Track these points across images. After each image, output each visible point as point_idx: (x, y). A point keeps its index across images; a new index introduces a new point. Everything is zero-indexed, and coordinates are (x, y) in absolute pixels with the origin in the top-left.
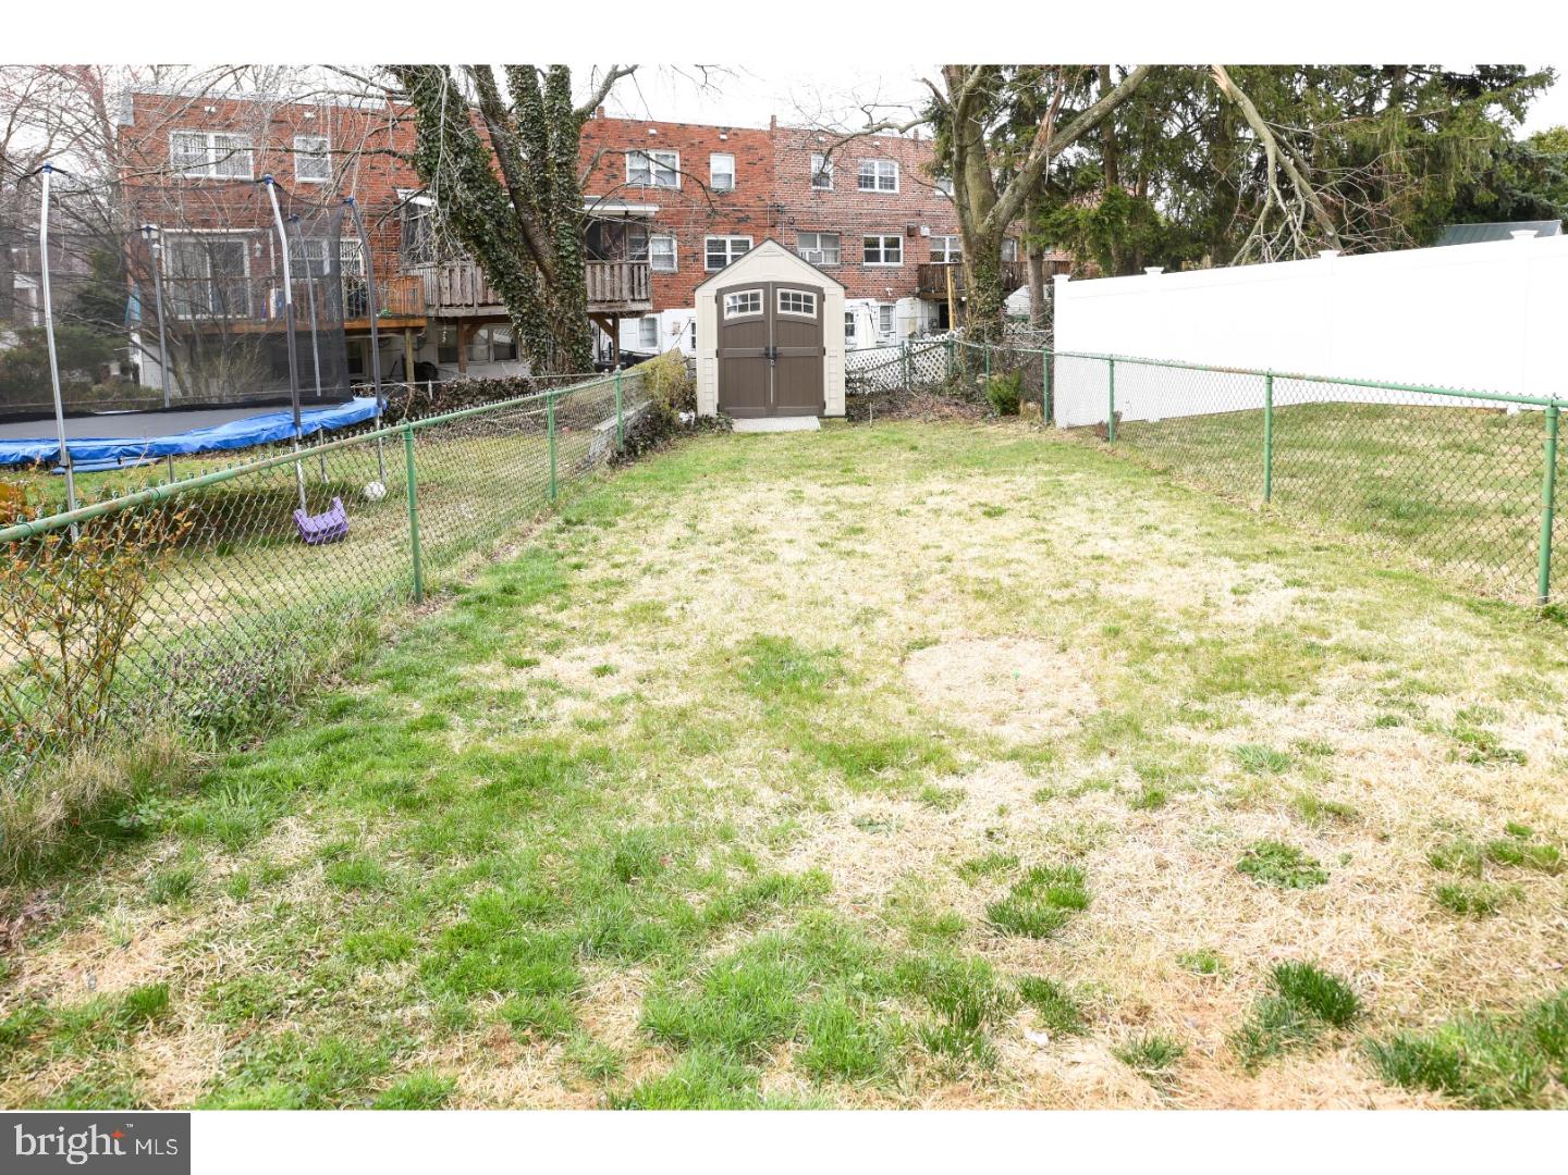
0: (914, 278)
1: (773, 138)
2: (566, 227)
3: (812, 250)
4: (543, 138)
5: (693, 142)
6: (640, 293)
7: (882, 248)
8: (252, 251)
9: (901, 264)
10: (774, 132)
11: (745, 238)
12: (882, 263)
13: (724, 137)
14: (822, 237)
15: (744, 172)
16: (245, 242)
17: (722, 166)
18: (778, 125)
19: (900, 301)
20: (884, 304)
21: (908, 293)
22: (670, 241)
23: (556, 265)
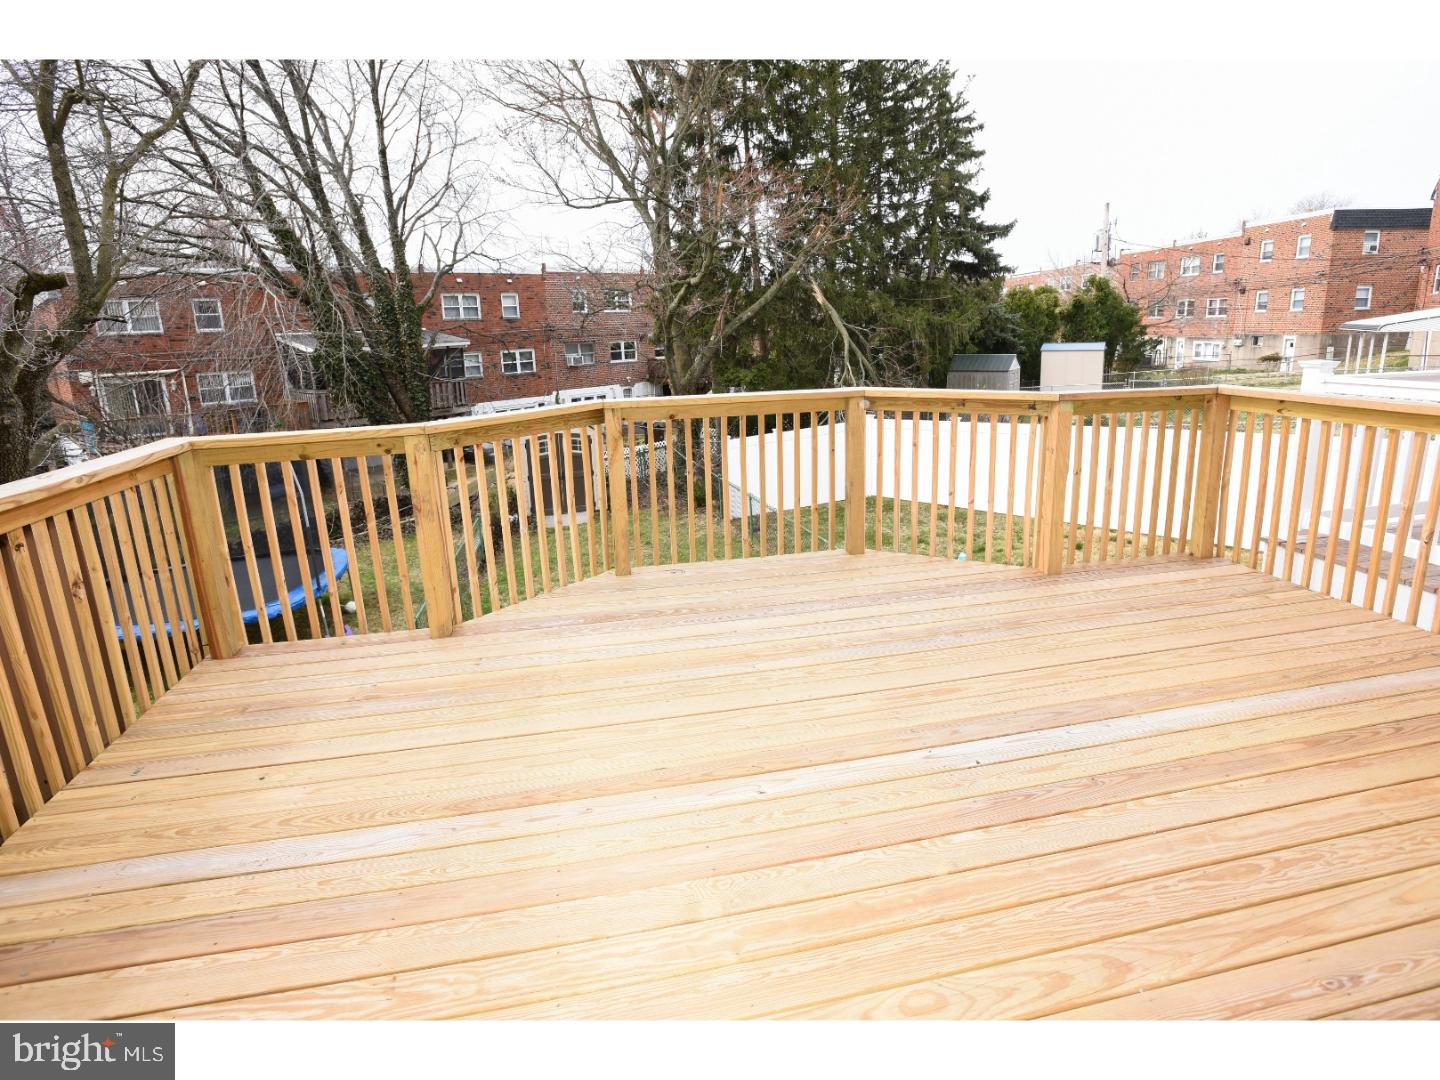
0: (645, 369)
1: (544, 279)
2: (417, 386)
3: (575, 355)
4: (397, 324)
5: (489, 286)
6: (461, 400)
7: (623, 350)
8: (169, 386)
9: (636, 360)
10: (545, 276)
11: (529, 350)
12: (623, 360)
13: (510, 281)
14: (582, 346)
15: (525, 305)
16: (163, 381)
17: (509, 302)
18: (548, 270)
19: (637, 385)
20: (627, 388)
21: (642, 379)
22: (477, 356)
23: (413, 411)
